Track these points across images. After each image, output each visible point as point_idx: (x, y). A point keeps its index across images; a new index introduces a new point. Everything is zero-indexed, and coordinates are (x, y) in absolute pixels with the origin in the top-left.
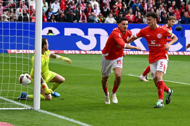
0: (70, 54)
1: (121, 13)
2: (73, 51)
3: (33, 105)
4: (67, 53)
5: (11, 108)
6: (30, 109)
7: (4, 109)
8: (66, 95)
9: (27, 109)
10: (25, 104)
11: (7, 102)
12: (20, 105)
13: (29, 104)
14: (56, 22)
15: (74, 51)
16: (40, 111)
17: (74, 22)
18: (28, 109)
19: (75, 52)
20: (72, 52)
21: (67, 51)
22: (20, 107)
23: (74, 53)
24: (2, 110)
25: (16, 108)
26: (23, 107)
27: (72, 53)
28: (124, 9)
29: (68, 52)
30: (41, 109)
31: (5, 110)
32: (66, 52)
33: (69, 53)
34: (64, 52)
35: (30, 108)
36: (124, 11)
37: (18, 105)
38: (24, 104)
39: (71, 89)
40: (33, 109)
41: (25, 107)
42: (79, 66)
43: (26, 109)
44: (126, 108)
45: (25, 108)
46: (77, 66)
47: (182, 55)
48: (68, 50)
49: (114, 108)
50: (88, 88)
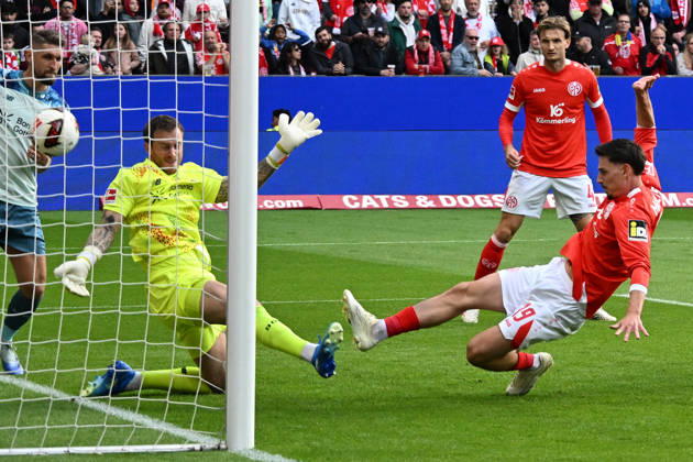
0: (370, 209)
2: (383, 198)
3: (225, 430)
4: (357, 205)
5: (130, 444)
6: (213, 449)
7: (101, 449)
8: (362, 384)
9: (197, 447)
10: (189, 427)
11: (112, 419)
12: (167, 434)
13: (208, 429)
14: (308, 72)
15: (387, 196)
16: (254, 456)
17: (383, 72)
18: (201, 450)
19: (389, 201)
20: (378, 201)
21: (354, 198)
22: (168, 439)
23: (386, 205)
24: (95, 455)
25: (153, 443)
26: (181, 440)
27: (376, 206)
28: (596, 15)
29: (360, 201)
30: (260, 449)
31: (106, 455)
32: (352, 202)
33: (365, 205)
34: (342, 203)
35: (211, 446)
36: (598, 23)
37: (158, 432)
38: (186, 426)
39: (381, 359)
40: (223, 446)
41: (191, 442)
42: (410, 262)
43: (193, 450)
44: (620, 435)
45: (191, 446)
46: (401, 261)
48: (360, 192)
49: (569, 438)
50: (454, 355)
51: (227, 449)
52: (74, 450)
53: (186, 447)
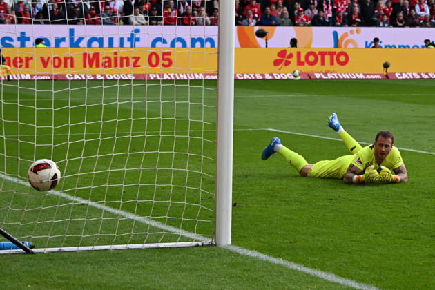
1: (155, 8)
3: (215, 234)
5: (162, 242)
6: (208, 245)
7: (146, 246)
9: (200, 243)
12: (182, 236)
13: (205, 233)
18: (203, 245)
30: (234, 245)
35: (207, 243)
37: (178, 236)
40: (214, 243)
41: (195, 241)
43: (198, 245)
45: (196, 243)
47: (270, 79)
51: (216, 245)
52: (131, 246)
53: (194, 243)
